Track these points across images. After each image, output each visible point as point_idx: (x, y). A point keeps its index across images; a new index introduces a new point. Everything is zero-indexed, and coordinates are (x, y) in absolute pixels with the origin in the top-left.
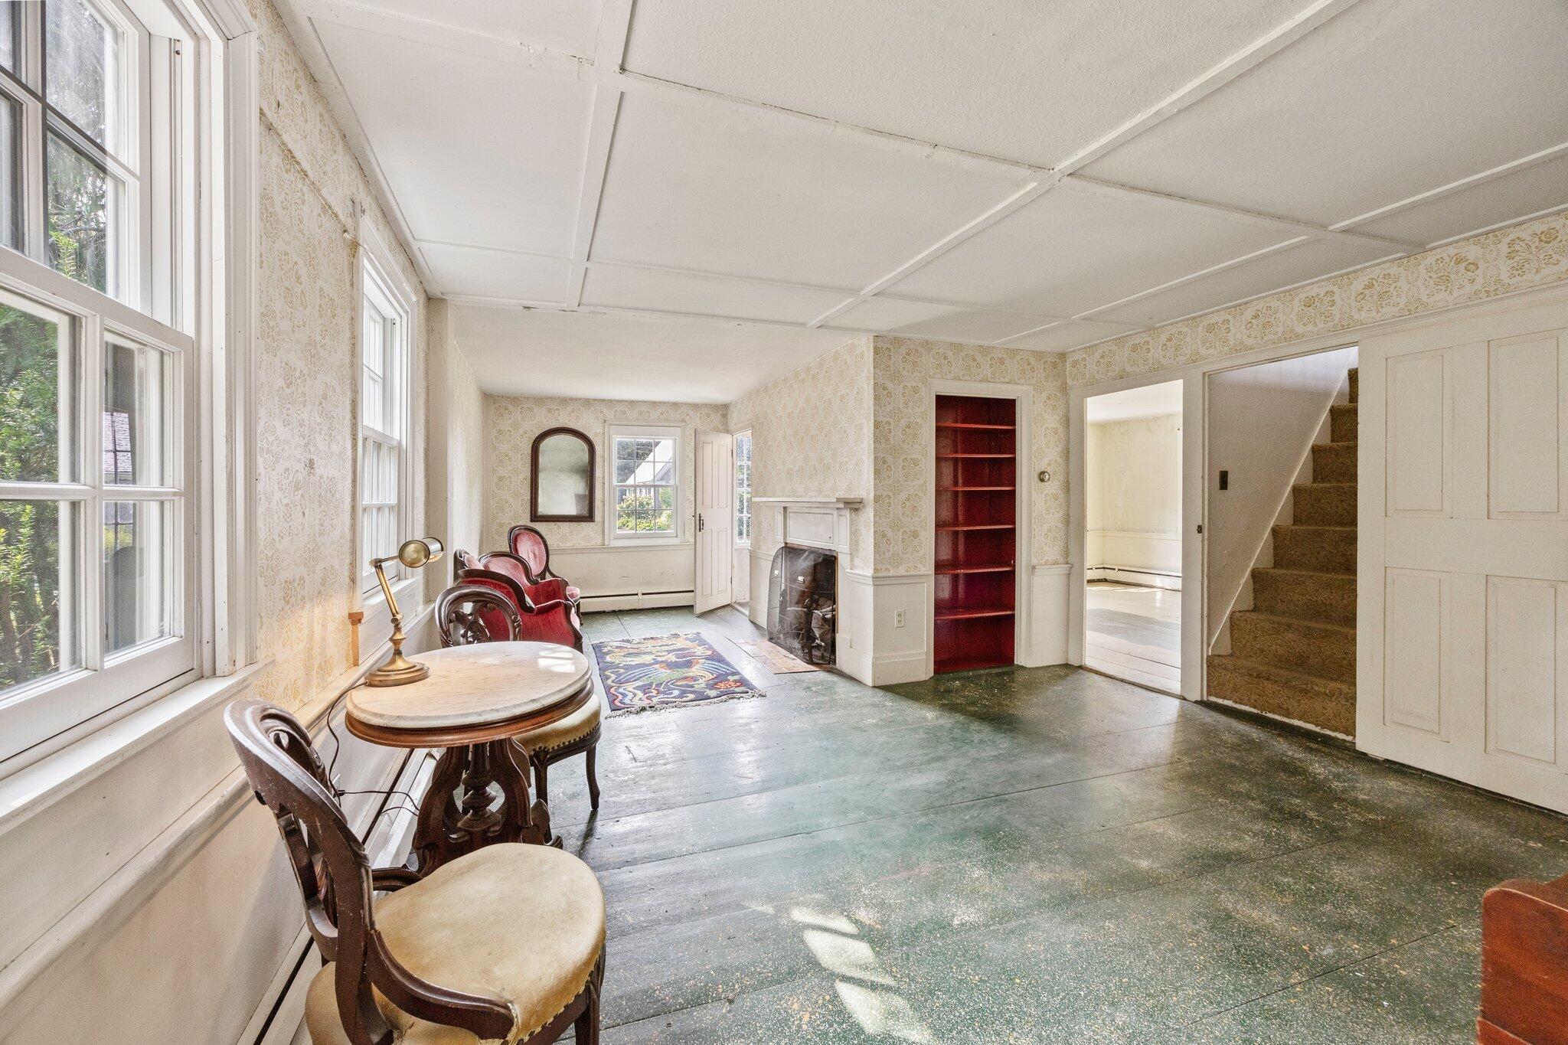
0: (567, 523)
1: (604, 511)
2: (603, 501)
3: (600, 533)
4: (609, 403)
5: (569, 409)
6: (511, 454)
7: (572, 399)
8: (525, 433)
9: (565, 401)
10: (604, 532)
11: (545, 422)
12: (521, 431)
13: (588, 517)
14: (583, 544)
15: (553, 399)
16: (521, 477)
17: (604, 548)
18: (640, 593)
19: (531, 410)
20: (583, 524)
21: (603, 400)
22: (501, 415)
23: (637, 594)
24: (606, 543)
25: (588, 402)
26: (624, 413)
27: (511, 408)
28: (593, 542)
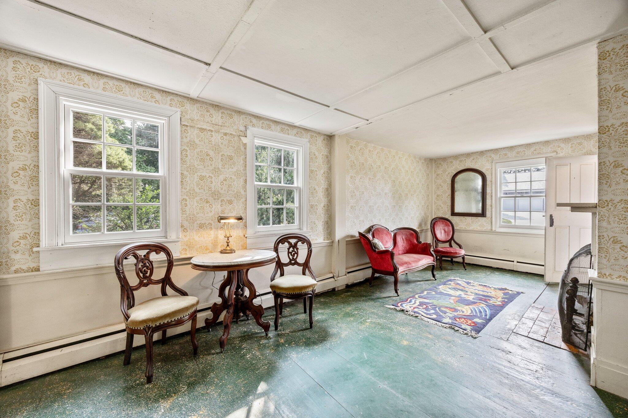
0: (470, 217)
1: (492, 212)
2: (491, 206)
3: (490, 223)
4: (495, 151)
5: (472, 158)
6: (442, 184)
7: (472, 153)
8: (449, 174)
9: (468, 155)
10: (492, 223)
11: (458, 167)
12: (447, 173)
13: (483, 214)
14: (479, 229)
15: (462, 155)
16: (447, 195)
17: (491, 232)
18: (515, 261)
19: (452, 162)
20: (480, 218)
21: (491, 150)
22: (438, 167)
23: (513, 261)
24: (493, 229)
25: (482, 153)
26: (506, 155)
27: (442, 163)
28: (485, 228)
